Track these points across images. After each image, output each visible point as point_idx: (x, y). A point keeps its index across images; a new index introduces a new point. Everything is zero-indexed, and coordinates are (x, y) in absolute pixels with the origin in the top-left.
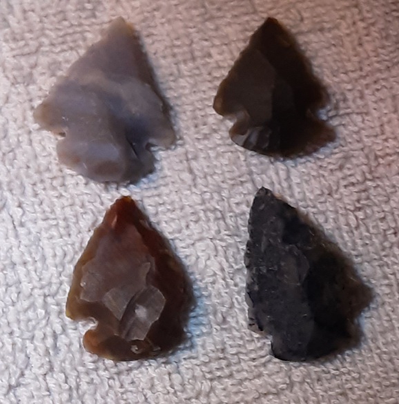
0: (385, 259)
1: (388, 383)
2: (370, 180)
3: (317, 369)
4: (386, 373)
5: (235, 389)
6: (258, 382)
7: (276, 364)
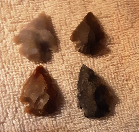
0: (123, 88)
1: (121, 126)
2: (119, 64)
3: (99, 121)
4: (121, 123)
5: (73, 126)
6: (80, 124)
7: (86, 119)
